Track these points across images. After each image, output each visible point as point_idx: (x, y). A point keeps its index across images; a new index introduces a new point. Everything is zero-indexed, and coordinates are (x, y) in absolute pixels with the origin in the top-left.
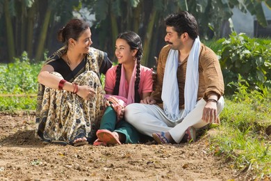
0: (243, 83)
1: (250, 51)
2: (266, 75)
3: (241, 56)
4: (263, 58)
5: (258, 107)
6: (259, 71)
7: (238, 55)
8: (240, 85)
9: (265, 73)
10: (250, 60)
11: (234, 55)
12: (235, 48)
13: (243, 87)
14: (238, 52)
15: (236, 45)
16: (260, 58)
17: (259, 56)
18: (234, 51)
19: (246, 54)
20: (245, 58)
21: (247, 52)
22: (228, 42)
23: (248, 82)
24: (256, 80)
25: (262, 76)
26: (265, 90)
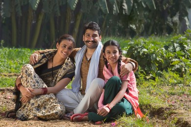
0: (142, 72)
1: (147, 50)
2: (158, 67)
3: (141, 53)
4: (156, 55)
5: (152, 91)
6: (153, 64)
7: (139, 52)
8: (140, 73)
9: (157, 65)
10: (147, 56)
11: (136, 52)
12: (137, 47)
13: (142, 75)
14: (139, 50)
15: (138, 45)
16: (154, 55)
17: (153, 53)
18: (136, 49)
19: (144, 52)
20: (143, 54)
21: (145, 50)
22: (133, 43)
23: (145, 71)
24: (150, 70)
25: (155, 66)
26: (157, 79)
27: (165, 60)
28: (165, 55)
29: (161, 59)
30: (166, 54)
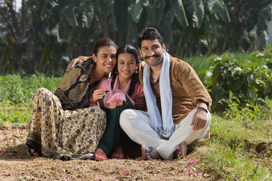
0: (234, 100)
1: (242, 68)
2: (257, 93)
3: (233, 73)
4: (254, 75)
5: (249, 125)
6: (250, 88)
7: (230, 72)
8: (231, 102)
9: (256, 90)
10: (242, 77)
11: (225, 72)
12: (226, 65)
13: (234, 104)
14: (230, 69)
15: (227, 62)
16: (252, 76)
17: (250, 73)
18: (226, 68)
19: (237, 72)
20: (236, 75)
21: (239, 69)
22: (220, 59)
23: (240, 99)
24: (247, 97)
25: (253, 93)
26: (256, 108)
27: (268, 83)
28: (267, 76)
29: (262, 82)
30: (269, 73)
